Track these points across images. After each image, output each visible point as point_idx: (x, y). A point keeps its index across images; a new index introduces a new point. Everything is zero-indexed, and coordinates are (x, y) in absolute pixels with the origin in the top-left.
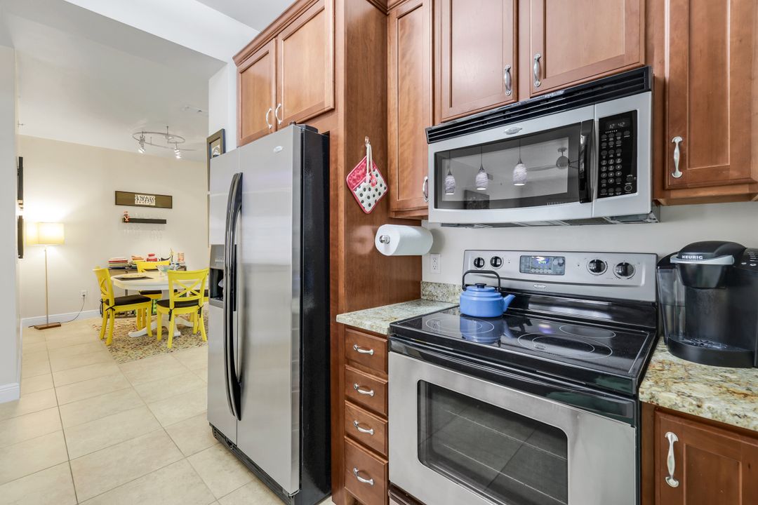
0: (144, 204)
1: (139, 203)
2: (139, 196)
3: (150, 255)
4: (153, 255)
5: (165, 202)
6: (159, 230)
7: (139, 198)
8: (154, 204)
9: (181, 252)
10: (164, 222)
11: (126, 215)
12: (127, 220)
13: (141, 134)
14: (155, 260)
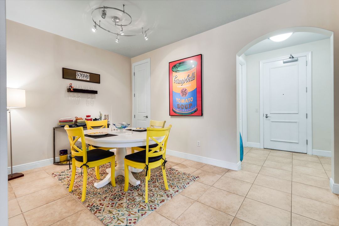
0: (82, 79)
1: (79, 78)
2: (79, 73)
3: (87, 116)
4: (89, 116)
5: (95, 78)
6: (92, 98)
7: (79, 75)
8: (89, 80)
9: (107, 114)
10: (95, 92)
11: (71, 86)
12: (72, 90)
13: (103, 9)
14: (91, 120)
